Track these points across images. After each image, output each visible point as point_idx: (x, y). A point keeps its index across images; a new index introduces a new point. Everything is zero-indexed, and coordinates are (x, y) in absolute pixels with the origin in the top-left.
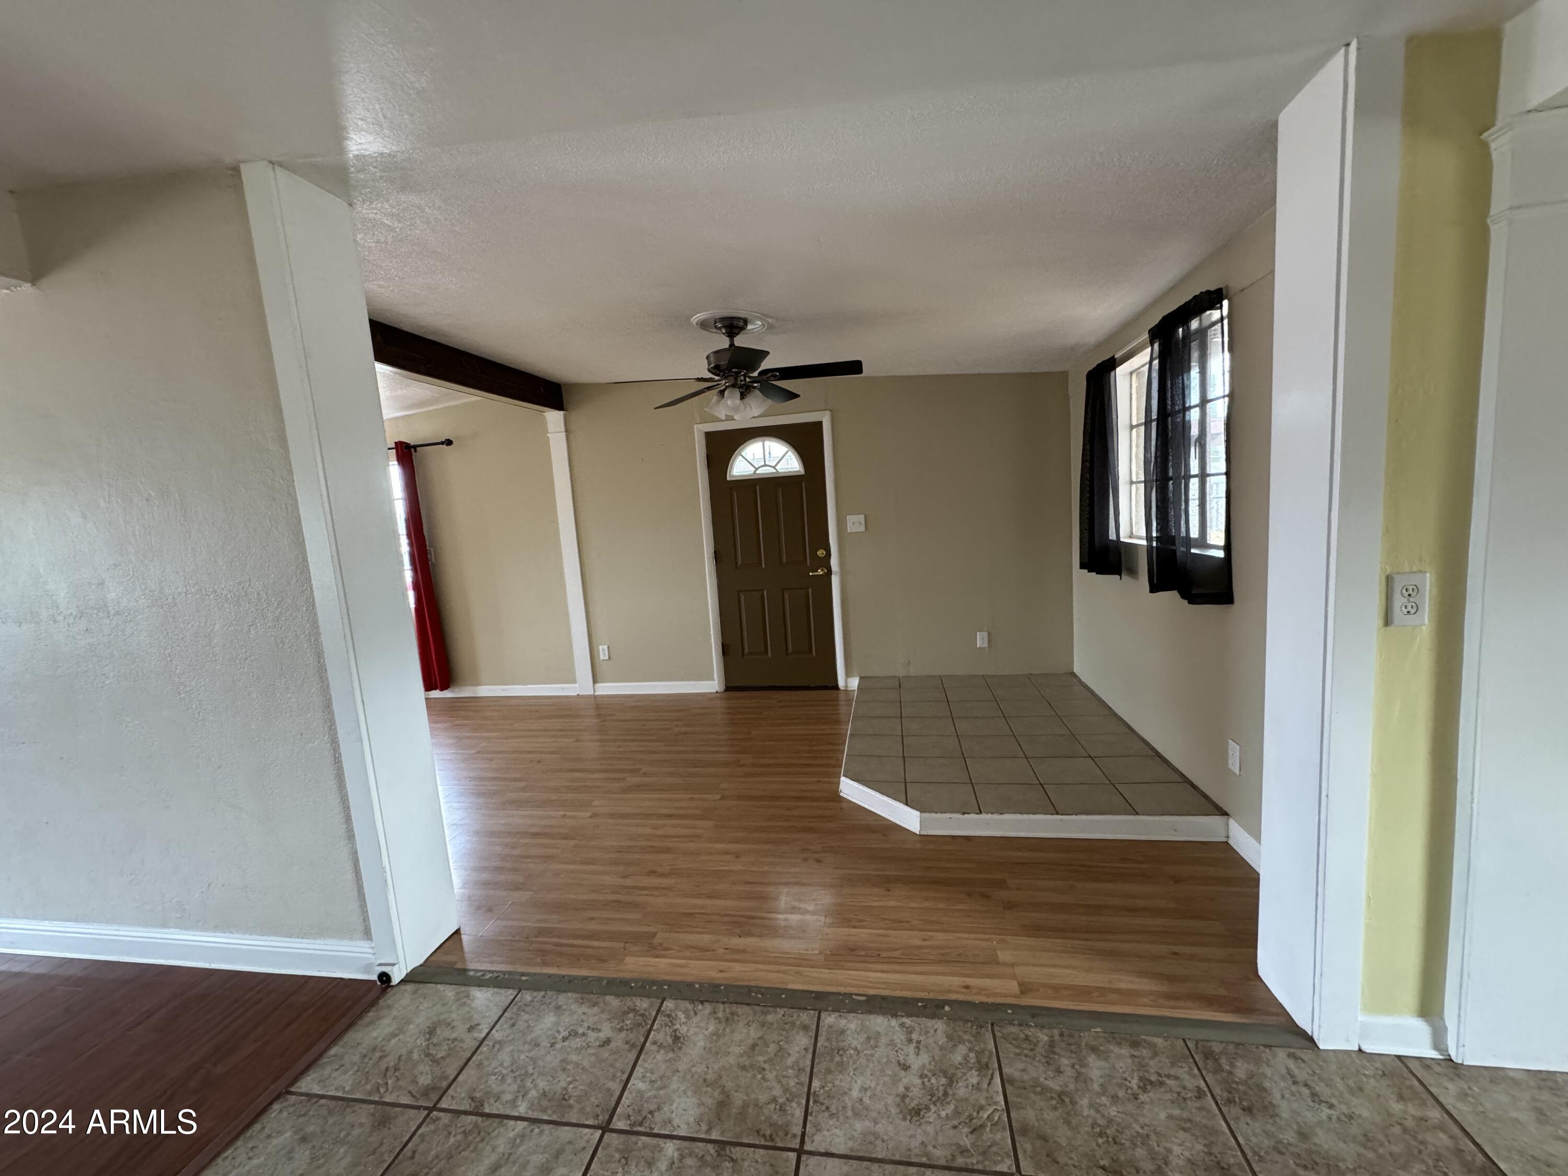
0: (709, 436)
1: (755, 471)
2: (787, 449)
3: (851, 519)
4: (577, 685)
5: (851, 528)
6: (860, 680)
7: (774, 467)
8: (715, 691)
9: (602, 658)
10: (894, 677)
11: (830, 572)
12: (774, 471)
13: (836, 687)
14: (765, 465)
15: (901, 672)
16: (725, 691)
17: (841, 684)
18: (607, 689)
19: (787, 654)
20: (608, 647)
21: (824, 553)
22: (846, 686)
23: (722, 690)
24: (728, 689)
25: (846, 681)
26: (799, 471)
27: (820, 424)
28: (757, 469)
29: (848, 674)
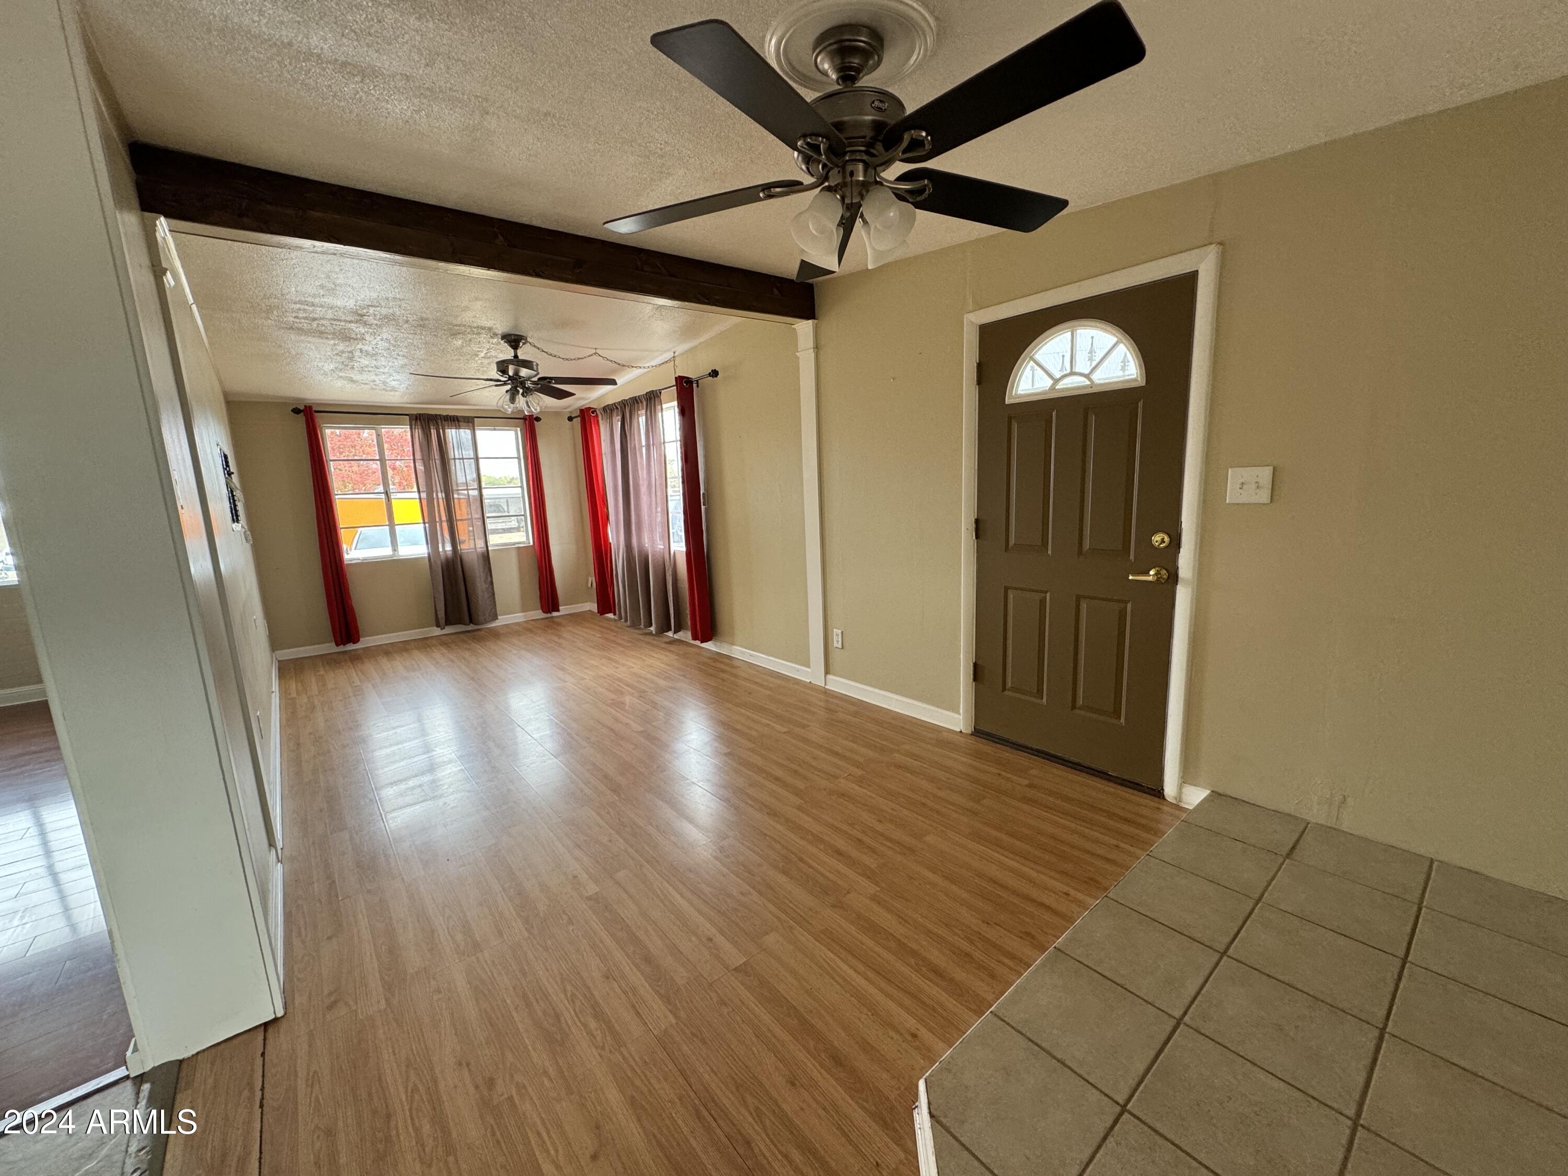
0: (986, 331)
1: (1053, 385)
2: (1115, 340)
3: (1235, 476)
4: (809, 670)
5: (1233, 494)
6: (1209, 795)
7: (1087, 376)
8: (958, 730)
9: (835, 645)
10: (1290, 818)
11: (1173, 578)
12: (1088, 383)
13: (1158, 793)
14: (1072, 373)
15: (1317, 814)
16: (972, 734)
17: (1170, 789)
18: (839, 685)
19: (1074, 707)
20: (842, 632)
21: (1167, 539)
22: (1179, 797)
23: (969, 731)
24: (977, 732)
25: (1180, 788)
26: (1135, 380)
27: (1191, 279)
28: (1057, 381)
29: (1187, 776)
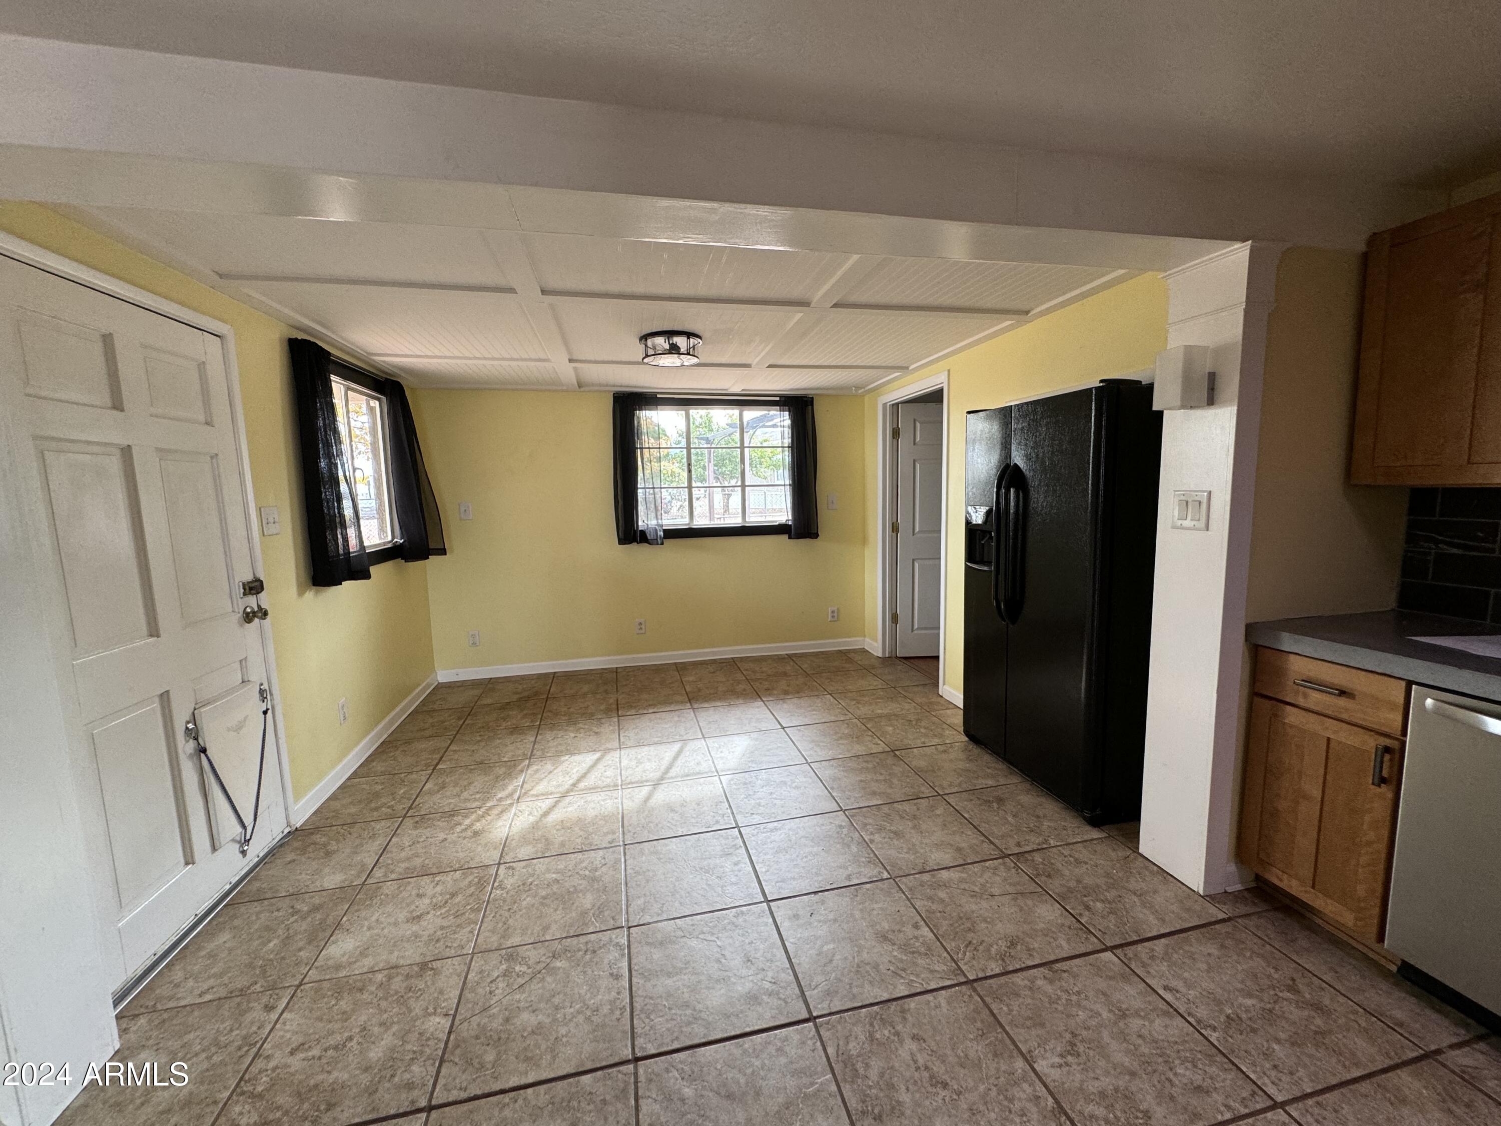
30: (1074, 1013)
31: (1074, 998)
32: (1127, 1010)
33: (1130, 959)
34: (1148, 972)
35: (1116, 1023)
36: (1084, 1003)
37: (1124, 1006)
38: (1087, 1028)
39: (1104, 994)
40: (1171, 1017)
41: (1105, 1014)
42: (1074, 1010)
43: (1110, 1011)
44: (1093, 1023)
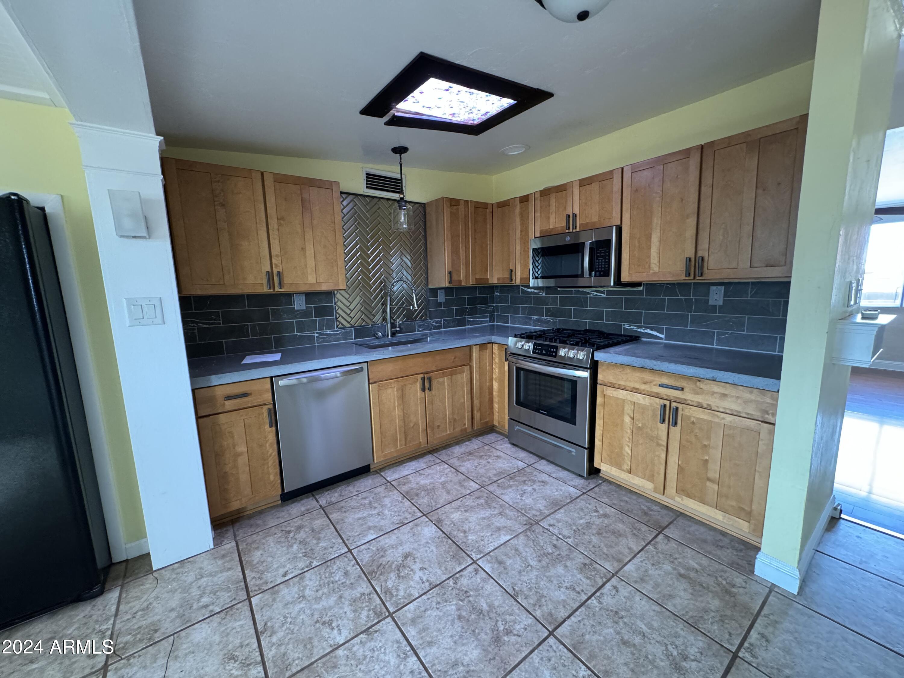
30: (301, 621)
31: (289, 620)
32: (299, 595)
33: (259, 589)
34: (272, 582)
35: (309, 601)
36: (293, 615)
37: (297, 596)
38: (312, 615)
39: (287, 604)
40: (304, 577)
41: (302, 605)
42: (299, 620)
43: (300, 602)
44: (308, 612)
